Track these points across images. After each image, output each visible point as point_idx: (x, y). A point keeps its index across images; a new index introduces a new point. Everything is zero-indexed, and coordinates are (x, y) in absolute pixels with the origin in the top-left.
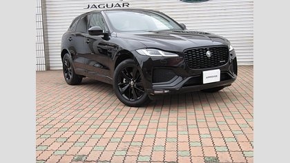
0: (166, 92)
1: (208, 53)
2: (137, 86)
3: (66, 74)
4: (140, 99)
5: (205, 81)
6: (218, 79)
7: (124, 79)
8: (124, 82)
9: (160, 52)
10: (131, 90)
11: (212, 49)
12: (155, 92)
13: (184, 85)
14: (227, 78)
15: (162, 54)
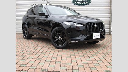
0: (76, 42)
1: (95, 25)
2: (63, 39)
3: (24, 34)
4: (64, 45)
5: (94, 38)
6: (99, 37)
7: (56, 36)
8: (56, 37)
9: (75, 23)
10: (59, 41)
11: (97, 23)
12: (72, 42)
13: (85, 39)
14: (102, 37)
15: (76, 24)
